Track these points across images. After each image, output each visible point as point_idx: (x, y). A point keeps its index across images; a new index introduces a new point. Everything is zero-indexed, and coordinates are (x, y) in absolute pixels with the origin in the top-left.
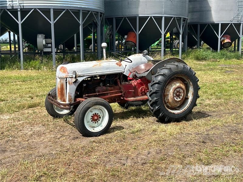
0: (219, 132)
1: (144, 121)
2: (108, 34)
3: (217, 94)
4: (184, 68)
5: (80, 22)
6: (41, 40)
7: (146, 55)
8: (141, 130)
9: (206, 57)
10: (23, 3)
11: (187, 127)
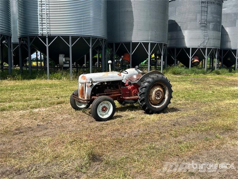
0: (184, 120)
1: (135, 113)
2: (109, 55)
3: (186, 97)
4: (162, 77)
5: (90, 46)
6: (62, 59)
7: (137, 69)
8: (133, 118)
9: (181, 72)
10: (50, 32)
11: (164, 116)
